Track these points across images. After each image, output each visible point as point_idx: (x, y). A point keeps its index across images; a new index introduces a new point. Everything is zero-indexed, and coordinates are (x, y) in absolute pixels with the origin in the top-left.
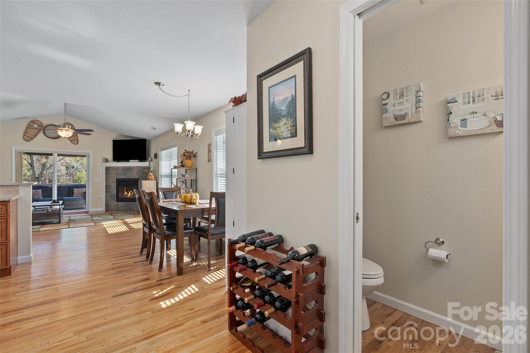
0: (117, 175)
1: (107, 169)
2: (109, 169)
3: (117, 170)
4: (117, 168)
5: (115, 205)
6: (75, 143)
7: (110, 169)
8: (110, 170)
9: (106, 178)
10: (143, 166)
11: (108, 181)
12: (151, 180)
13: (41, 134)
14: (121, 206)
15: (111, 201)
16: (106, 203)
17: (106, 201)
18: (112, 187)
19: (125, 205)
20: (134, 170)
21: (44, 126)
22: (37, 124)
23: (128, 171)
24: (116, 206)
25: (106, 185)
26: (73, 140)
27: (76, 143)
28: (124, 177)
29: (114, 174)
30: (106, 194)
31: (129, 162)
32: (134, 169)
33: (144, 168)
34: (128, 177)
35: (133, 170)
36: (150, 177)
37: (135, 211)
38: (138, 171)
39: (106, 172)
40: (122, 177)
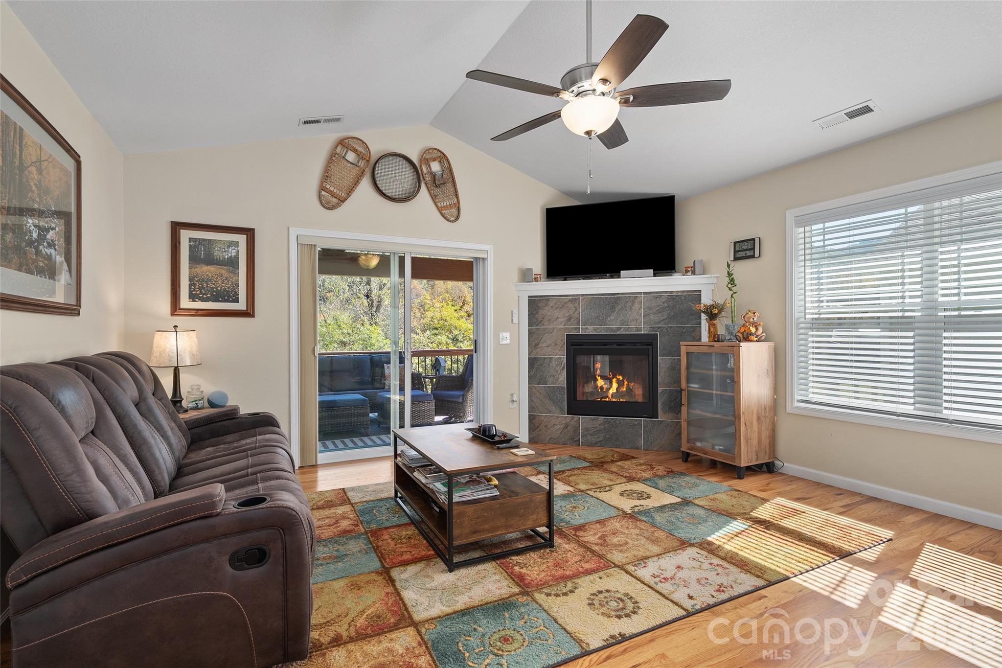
0: (572, 324)
1: (535, 303)
2: (540, 305)
3: (570, 305)
4: (572, 301)
5: (562, 426)
6: (452, 216)
7: (546, 305)
8: (547, 308)
9: (531, 333)
10: (672, 292)
11: (537, 345)
12: (757, 341)
13: (365, 186)
14: (587, 430)
15: (550, 412)
16: (531, 418)
17: (531, 408)
18: (554, 363)
19: (602, 427)
20: (636, 306)
21: (374, 158)
22: (355, 151)
23: (613, 308)
24: (569, 428)
25: (529, 358)
26: (446, 208)
27: (452, 219)
28: (595, 330)
29: (560, 320)
30: (529, 387)
31: (619, 277)
32: (633, 302)
33: (674, 298)
34: (612, 330)
35: (629, 304)
36: (753, 330)
37: (637, 448)
38: (650, 308)
39: (529, 315)
40: (590, 330)
